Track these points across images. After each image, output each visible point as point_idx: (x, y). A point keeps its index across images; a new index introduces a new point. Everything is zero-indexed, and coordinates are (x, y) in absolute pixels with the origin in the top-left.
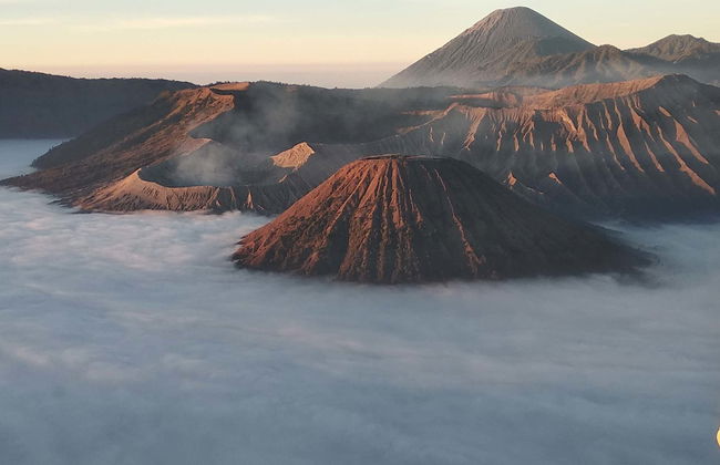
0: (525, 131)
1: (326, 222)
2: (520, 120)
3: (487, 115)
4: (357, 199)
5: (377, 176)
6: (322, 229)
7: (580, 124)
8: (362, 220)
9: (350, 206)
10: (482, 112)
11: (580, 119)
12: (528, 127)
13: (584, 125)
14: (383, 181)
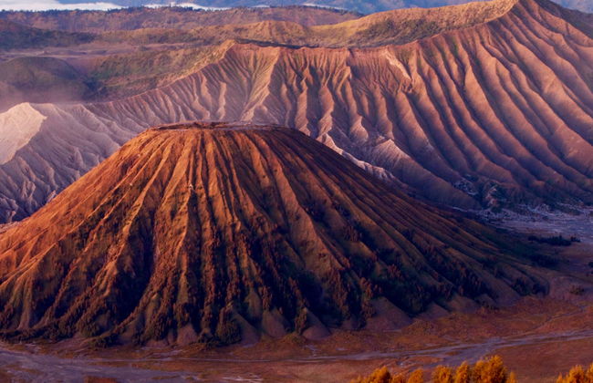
0: (339, 81)
1: (120, 219)
2: (328, 64)
3: (281, 56)
4: (162, 184)
5: (186, 152)
6: (115, 228)
7: (414, 69)
8: (173, 214)
9: (153, 196)
10: (274, 52)
11: (413, 62)
12: (342, 74)
13: (420, 71)
14: (196, 160)
